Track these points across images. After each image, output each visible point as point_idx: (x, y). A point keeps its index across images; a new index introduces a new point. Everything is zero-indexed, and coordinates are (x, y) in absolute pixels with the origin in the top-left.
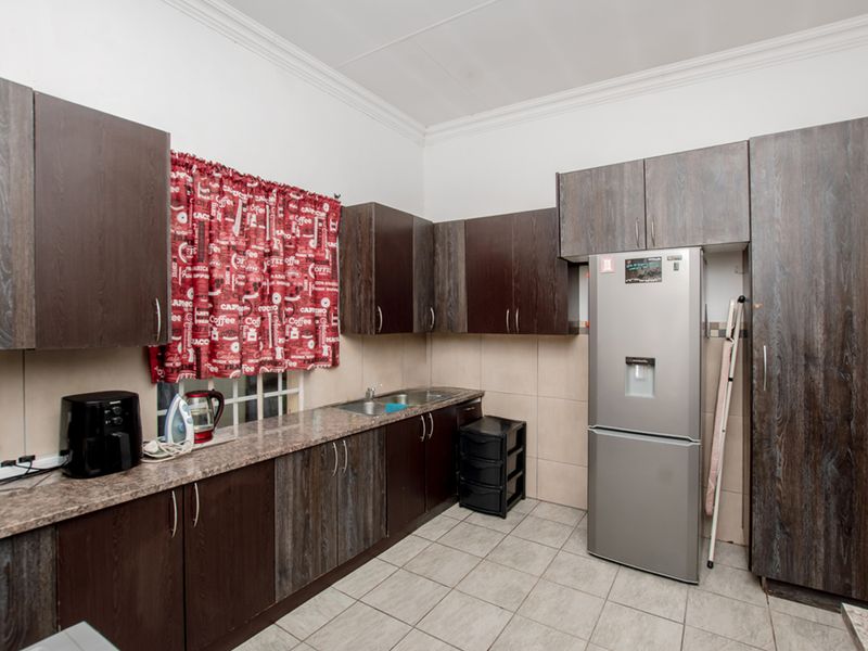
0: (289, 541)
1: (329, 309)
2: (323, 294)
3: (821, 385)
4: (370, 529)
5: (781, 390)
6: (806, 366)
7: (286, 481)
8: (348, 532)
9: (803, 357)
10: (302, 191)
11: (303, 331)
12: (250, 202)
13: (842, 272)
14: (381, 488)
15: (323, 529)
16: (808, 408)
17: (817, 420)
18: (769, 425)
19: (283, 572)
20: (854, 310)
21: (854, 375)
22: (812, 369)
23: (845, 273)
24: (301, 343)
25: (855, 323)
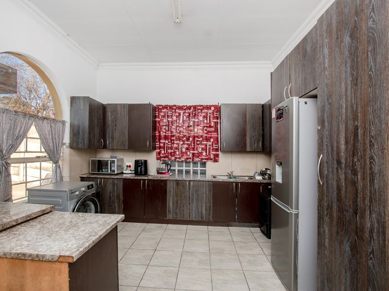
0: (171, 204)
1: (212, 142)
2: (211, 137)
3: (343, 184)
4: (204, 214)
5: (327, 185)
6: (337, 168)
7: (170, 187)
8: (194, 211)
9: (336, 162)
10: (202, 106)
11: (203, 149)
12: (184, 113)
13: (353, 95)
14: (210, 203)
15: (183, 206)
16: (338, 200)
17: (341, 210)
18: (323, 208)
19: (169, 211)
20: (359, 124)
21: (359, 177)
22: (339, 171)
23: (354, 94)
24: (201, 153)
25: (359, 135)
